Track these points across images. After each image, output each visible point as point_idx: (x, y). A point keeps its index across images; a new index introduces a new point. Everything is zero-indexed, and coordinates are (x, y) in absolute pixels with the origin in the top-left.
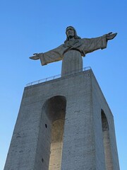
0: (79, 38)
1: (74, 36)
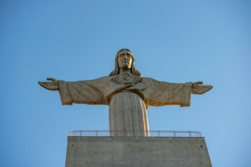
1: (131, 69)
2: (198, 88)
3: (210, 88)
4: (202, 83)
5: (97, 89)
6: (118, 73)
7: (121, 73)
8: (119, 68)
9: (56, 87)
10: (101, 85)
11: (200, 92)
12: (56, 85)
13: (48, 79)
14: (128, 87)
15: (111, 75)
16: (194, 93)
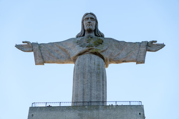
0: (102, 36)
1: (95, 30)
2: (152, 46)
3: (162, 46)
4: (156, 42)
5: (65, 51)
6: (84, 35)
7: (86, 35)
8: (85, 31)
9: (31, 49)
10: (69, 47)
11: (154, 49)
12: (30, 47)
13: (23, 42)
14: (90, 50)
15: (77, 37)
16: (149, 51)
